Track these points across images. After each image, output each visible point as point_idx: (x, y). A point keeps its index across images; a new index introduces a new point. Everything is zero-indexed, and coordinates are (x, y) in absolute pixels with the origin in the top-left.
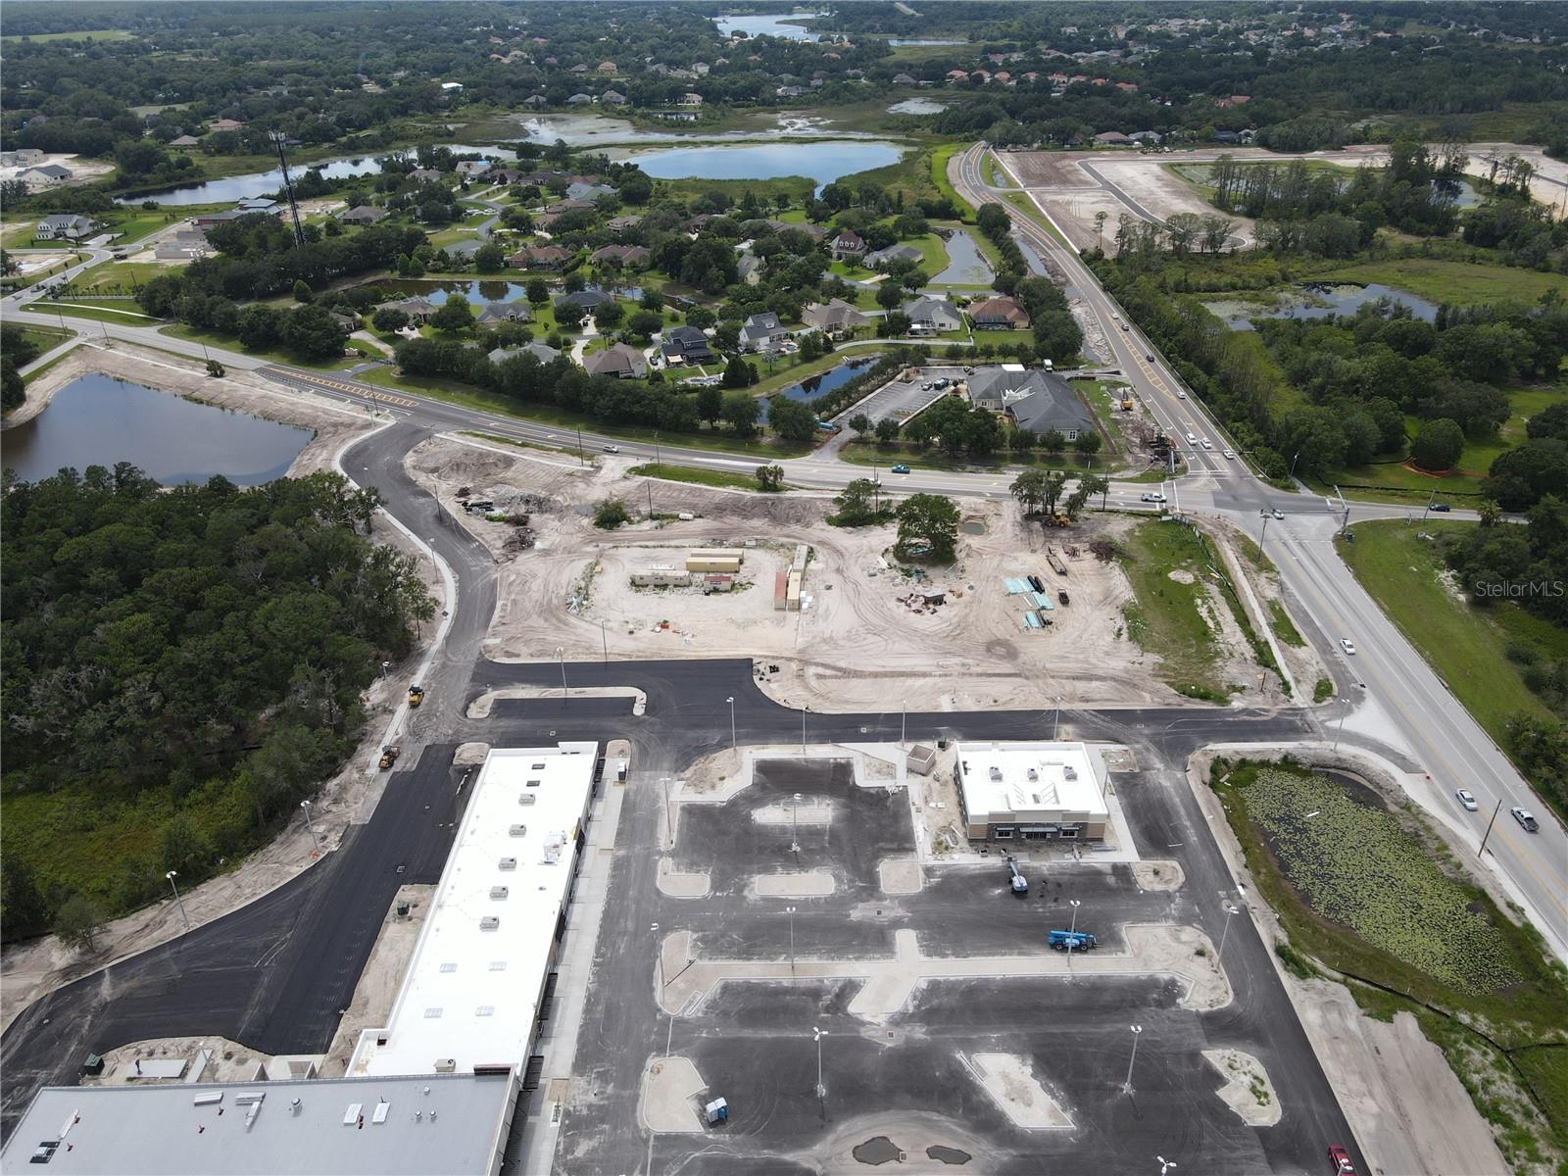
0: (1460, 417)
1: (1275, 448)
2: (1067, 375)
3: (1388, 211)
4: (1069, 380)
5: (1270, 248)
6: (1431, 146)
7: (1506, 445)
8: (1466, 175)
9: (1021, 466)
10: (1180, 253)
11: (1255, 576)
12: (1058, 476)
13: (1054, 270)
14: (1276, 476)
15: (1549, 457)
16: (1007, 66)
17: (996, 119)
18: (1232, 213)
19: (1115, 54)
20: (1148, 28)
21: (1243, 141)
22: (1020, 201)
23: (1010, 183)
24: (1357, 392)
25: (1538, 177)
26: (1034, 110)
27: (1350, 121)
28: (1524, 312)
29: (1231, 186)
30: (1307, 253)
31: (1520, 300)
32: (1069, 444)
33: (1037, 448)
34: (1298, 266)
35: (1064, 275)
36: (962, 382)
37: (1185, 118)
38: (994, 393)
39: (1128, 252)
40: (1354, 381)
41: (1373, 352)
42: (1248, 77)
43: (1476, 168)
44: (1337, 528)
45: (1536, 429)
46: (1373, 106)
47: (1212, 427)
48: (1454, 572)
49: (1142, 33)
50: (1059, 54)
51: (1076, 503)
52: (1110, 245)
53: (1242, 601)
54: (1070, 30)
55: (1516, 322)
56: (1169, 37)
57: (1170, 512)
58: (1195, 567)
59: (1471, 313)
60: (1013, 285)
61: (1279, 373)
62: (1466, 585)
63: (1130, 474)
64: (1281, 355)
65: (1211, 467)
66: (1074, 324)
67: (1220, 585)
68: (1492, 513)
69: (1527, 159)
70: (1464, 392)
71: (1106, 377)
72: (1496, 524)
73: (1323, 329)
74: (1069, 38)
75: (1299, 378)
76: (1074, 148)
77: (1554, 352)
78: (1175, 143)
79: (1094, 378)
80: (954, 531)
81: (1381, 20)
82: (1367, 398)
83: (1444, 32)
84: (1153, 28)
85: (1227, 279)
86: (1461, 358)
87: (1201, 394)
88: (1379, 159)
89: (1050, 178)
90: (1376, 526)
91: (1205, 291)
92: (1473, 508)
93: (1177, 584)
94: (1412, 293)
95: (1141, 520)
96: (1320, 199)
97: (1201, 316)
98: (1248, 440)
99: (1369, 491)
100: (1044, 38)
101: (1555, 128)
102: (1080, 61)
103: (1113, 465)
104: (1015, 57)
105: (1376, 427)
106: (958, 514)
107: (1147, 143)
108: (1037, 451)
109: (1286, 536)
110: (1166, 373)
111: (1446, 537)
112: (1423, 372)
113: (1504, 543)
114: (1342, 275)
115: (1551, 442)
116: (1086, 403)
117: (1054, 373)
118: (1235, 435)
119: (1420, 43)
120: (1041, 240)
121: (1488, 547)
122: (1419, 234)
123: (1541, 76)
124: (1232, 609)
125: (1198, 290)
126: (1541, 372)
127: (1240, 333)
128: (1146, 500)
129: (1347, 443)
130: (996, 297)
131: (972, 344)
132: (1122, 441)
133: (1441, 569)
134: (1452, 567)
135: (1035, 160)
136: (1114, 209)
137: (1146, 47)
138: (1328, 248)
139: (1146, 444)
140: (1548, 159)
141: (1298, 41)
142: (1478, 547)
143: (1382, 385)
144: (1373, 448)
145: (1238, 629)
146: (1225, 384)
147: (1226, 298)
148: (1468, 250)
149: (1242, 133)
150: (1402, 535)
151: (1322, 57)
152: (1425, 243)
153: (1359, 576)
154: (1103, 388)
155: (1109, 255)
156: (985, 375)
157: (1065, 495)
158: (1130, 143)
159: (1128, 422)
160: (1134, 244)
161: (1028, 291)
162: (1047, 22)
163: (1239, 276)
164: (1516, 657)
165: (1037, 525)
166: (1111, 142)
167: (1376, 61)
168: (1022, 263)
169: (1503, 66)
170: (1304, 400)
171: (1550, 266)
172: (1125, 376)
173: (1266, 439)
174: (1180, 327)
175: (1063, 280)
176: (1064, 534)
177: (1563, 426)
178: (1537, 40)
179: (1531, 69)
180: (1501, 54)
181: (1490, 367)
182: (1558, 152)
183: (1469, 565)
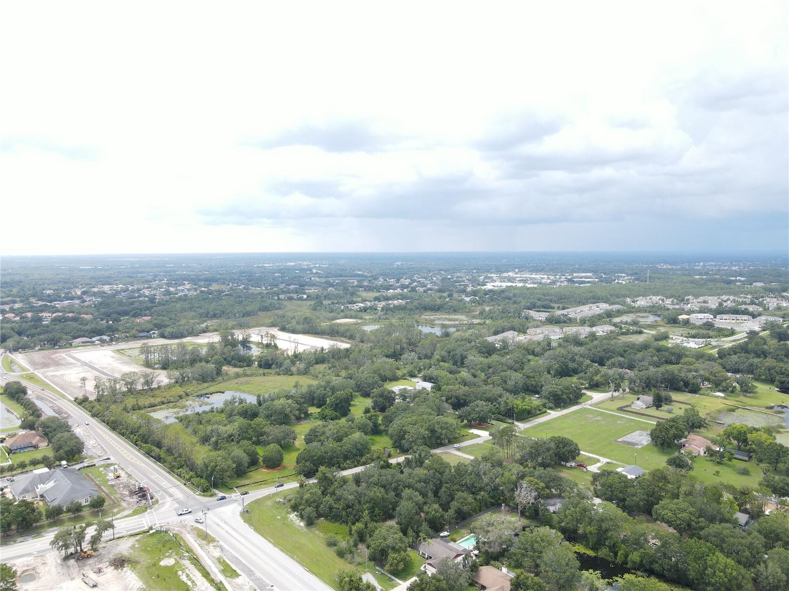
0: (278, 442)
1: (201, 477)
2: (77, 467)
3: (225, 359)
4: (79, 470)
5: (177, 382)
6: (235, 331)
7: (298, 449)
8: (252, 341)
9: (55, 528)
10: (131, 391)
11: (206, 547)
12: (81, 527)
13: (59, 411)
14: (205, 491)
15: (316, 450)
16: (12, 310)
17: (9, 337)
18: (154, 369)
19: (77, 302)
20: (93, 289)
21: (153, 336)
22: (31, 378)
23: (23, 369)
24: (232, 440)
25: (278, 339)
26: (33, 331)
27: (199, 324)
28: (289, 393)
29: (151, 357)
30: (194, 382)
31: (286, 388)
32: (85, 506)
33: (65, 514)
34: (192, 388)
35: (66, 413)
36: (6, 487)
37: (120, 328)
38: (30, 489)
39: (103, 395)
40: (230, 436)
41: (235, 421)
42: (148, 309)
43: (255, 338)
44: (240, 509)
45: (308, 441)
46: (207, 317)
47: (167, 475)
48: (296, 513)
49: (90, 292)
50: (44, 303)
51: (95, 540)
52: (91, 393)
53: (203, 564)
54: (48, 292)
55: (288, 397)
56: (105, 293)
57: (154, 527)
58: (174, 554)
59: (270, 396)
60: (34, 424)
61: (195, 439)
62: (302, 517)
63: (126, 513)
64: (194, 431)
65: (171, 496)
66: (77, 438)
67: (190, 559)
68: (302, 481)
69: (273, 333)
70: (276, 431)
71: (102, 463)
72: (305, 485)
73: (210, 416)
74: (49, 296)
75: (205, 440)
76: (60, 347)
77: (305, 407)
78: (118, 340)
79: (95, 465)
80: (14, 584)
81: (202, 283)
82: (238, 442)
83: (228, 287)
84: (96, 290)
85: (158, 400)
86: (271, 416)
87: (158, 459)
88: (215, 338)
89: (49, 364)
90: (257, 502)
91: (149, 407)
92: (295, 481)
93: (166, 567)
94: (244, 392)
95: (138, 537)
96: (195, 359)
97: (149, 420)
98: (187, 477)
99: (249, 486)
100: (33, 296)
101: (279, 320)
102: (57, 306)
103: (115, 510)
104: (17, 306)
105: (245, 454)
106: (15, 572)
107: (103, 342)
108: (64, 516)
109: (217, 521)
110: (137, 452)
111: (288, 498)
112: (258, 425)
113: (311, 493)
114: (212, 389)
115: (315, 444)
116: (92, 480)
117: (69, 468)
118: (180, 476)
119: (220, 292)
120: (48, 396)
121: (305, 497)
122: (241, 367)
123: (269, 301)
124: (199, 570)
125: (145, 407)
126: (303, 416)
127: (171, 424)
129: (234, 465)
130: (24, 433)
131: (10, 463)
132: (118, 496)
133: (290, 513)
134: (295, 511)
135: (37, 355)
136: (90, 375)
137: (93, 298)
138: (203, 378)
139: (132, 493)
140: (280, 332)
141: (168, 293)
142: (302, 498)
143: (243, 435)
144: (246, 465)
145: (204, 580)
146: (169, 451)
147: (160, 409)
148: (261, 371)
149: (151, 332)
150: (269, 503)
151: (180, 299)
152: (243, 371)
153: (256, 530)
154: (101, 469)
155: (92, 398)
156: (22, 480)
157: (88, 538)
158: (93, 342)
159: (119, 484)
160: (105, 390)
161: (45, 426)
162: (34, 289)
163: (165, 397)
164: (332, 544)
165: (72, 562)
166: (82, 343)
167: (204, 299)
168: (38, 410)
169: (254, 299)
170: (210, 450)
171: (293, 373)
172: (113, 460)
173: (196, 474)
174: (140, 427)
175: (66, 415)
176: (91, 561)
177: (317, 436)
178: (264, 288)
179: (265, 299)
180: (252, 294)
181: (284, 419)
182: (283, 329)
183: (300, 508)
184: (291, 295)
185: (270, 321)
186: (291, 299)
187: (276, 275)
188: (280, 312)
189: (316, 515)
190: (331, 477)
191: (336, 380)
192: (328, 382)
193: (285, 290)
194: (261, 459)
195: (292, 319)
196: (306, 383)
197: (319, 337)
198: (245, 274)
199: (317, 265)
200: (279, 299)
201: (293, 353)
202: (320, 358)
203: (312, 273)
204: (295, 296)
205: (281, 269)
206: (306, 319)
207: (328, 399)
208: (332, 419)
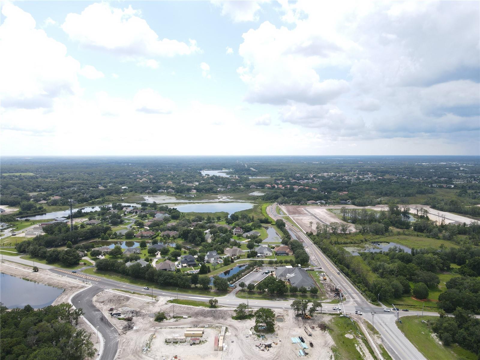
0: (426, 282)
1: (372, 292)
2: (306, 269)
3: (391, 222)
4: (306, 271)
5: (360, 232)
6: (399, 205)
7: (440, 291)
8: (410, 213)
9: (294, 298)
10: (334, 233)
11: (373, 335)
12: (305, 301)
13: (299, 238)
14: (374, 301)
15: (455, 295)
16: (281, 184)
17: (279, 197)
18: (348, 222)
19: (311, 181)
20: (318, 175)
21: (348, 203)
22: (288, 219)
23: (284, 214)
24: (393, 274)
25: (430, 214)
26: (290, 195)
27: (376, 199)
28: (436, 250)
29: (347, 215)
30: (371, 233)
31: (434, 247)
32: (308, 291)
33: (298, 292)
34: (369, 237)
35: (302, 239)
36: (274, 271)
37: (331, 197)
38: (284, 275)
39: (320, 233)
40: (392, 271)
41: (395, 262)
42: (347, 187)
43: (412, 211)
44: (396, 319)
45: (449, 286)
46: (381, 195)
47: (352, 285)
48: (436, 334)
49: (317, 176)
50: (295, 181)
51: (312, 310)
52: (314, 231)
53: (370, 345)
54: (298, 175)
55: (434, 253)
56: (324, 177)
57: (342, 314)
58: (353, 333)
59: (421, 251)
60: (287, 242)
61: (369, 268)
62: (441, 338)
63: (328, 301)
64: (369, 263)
65: (353, 298)
66: (306, 253)
67: (362, 339)
68: (443, 313)
69: (426, 209)
70: (424, 274)
71: (318, 270)
72: (445, 317)
73: (379, 255)
74: (298, 177)
75: (375, 270)
76: (302, 205)
77: (447, 263)
78: (329, 204)
79: (314, 270)
80: (273, 321)
81: (379, 174)
82: (397, 276)
83: (396, 177)
84: (320, 175)
85: (349, 241)
86: (421, 264)
87: (347, 275)
88: (386, 209)
89: (296, 213)
90: (408, 318)
91: (343, 244)
92: (436, 312)
93: (348, 339)
94: (403, 245)
95: (334, 316)
96: (372, 219)
97: (343, 251)
98: (363, 289)
100: (291, 177)
101: (431, 201)
102: (301, 182)
103: (323, 298)
104: (283, 181)
105: (401, 285)
106: (274, 315)
107: (322, 204)
108: (298, 293)
109: (380, 321)
110: (335, 268)
111: (431, 322)
112: (411, 268)
113: (449, 324)
114: (381, 240)
115: (454, 290)
116: (312, 278)
117: (302, 268)
118: (359, 288)
119: (390, 180)
120: (294, 229)
121: (444, 325)
122: (401, 228)
123: (424, 188)
124: (368, 348)
125: (341, 244)
126: (446, 268)
127: (355, 256)
128: (334, 309)
129: (393, 290)
130: (283, 246)
131: (276, 260)
132: (325, 290)
133: (432, 333)
134: (435, 332)
135: (291, 208)
136: (315, 221)
137: (318, 179)
138: (376, 232)
139: (332, 291)
140: (431, 209)
141: (358, 179)
142: (441, 325)
143: (400, 272)
144: (401, 292)
145: (371, 355)
146: (354, 271)
147: (350, 246)
148: (416, 233)
149: (347, 201)
150: (416, 321)
151: (365, 182)
152: (403, 231)
153: (406, 336)
154: (317, 273)
155: (315, 234)
156: (281, 269)
157: (308, 308)
158: (317, 203)
159: (325, 284)
160: (321, 230)
161: (292, 244)
162: (291, 173)
163: (353, 240)
165: (300, 318)
166: (312, 203)
167: (380, 184)
168: (290, 236)
169: (414, 185)
170: (378, 277)
171: (440, 238)
172: (323, 269)
173: (369, 289)
174: (338, 254)
175: (302, 241)
176: (309, 321)
177: (456, 285)
178: (421, 179)
179: (421, 186)
180: (412, 182)
181: (430, 267)
182: (434, 207)
183: (440, 331)
184: (442, 184)
185: (424, 201)
186: (441, 187)
187: (431, 170)
188: (432, 196)
189: (451, 340)
190: (466, 317)
191: (475, 248)
192: (468, 249)
193: (437, 181)
194: (412, 291)
195: (441, 201)
196: (449, 246)
197: (462, 216)
198: (409, 169)
199: (464, 165)
200: (432, 187)
201: (440, 224)
202: (462, 230)
203: (459, 170)
204: (445, 185)
205: (435, 167)
206: (452, 201)
207: (467, 261)
208: (470, 276)
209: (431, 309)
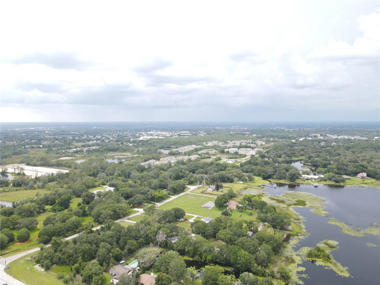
0: (27, 227)
7: (40, 229)
8: (8, 172)
15: (50, 229)
25: (25, 170)
28: (33, 199)
31: (31, 197)
43: (10, 170)
44: (4, 267)
45: (45, 224)
48: (39, 264)
55: (32, 202)
59: (21, 202)
62: (42, 266)
68: (42, 246)
69: (22, 167)
70: (26, 221)
72: (44, 249)
77: (43, 206)
86: (22, 213)
90: (14, 262)
92: (37, 247)
99: (9, 253)
101: (26, 159)
105: (6, 236)
111: (34, 257)
112: (13, 219)
113: (48, 252)
115: (49, 225)
121: (44, 255)
123: (19, 149)
126: (42, 211)
133: (35, 265)
140: (27, 166)
142: (42, 256)
143: (4, 225)
144: (7, 242)
148: (15, 188)
150: (22, 261)
152: (3, 189)
153: (15, 277)
164: (60, 278)
169: (9, 148)
171: (35, 188)
177: (51, 221)
178: (15, 142)
179: (16, 148)
180: (8, 146)
181: (30, 213)
182: (28, 164)
183: (41, 261)
184: (33, 145)
185: (20, 160)
186: (33, 148)
187: (23, 134)
188: (26, 155)
189: (51, 264)
190: (59, 242)
191: (61, 190)
192: (57, 192)
193: (29, 143)
194: (16, 238)
195: (34, 158)
196: (43, 193)
197: (50, 168)
198: (3, 134)
199: (48, 129)
200: (25, 148)
201: (35, 177)
202: (51, 179)
203: (45, 133)
204: (35, 146)
205: (26, 131)
206: (42, 158)
207: (57, 201)
208: (59, 211)
209: (33, 246)
